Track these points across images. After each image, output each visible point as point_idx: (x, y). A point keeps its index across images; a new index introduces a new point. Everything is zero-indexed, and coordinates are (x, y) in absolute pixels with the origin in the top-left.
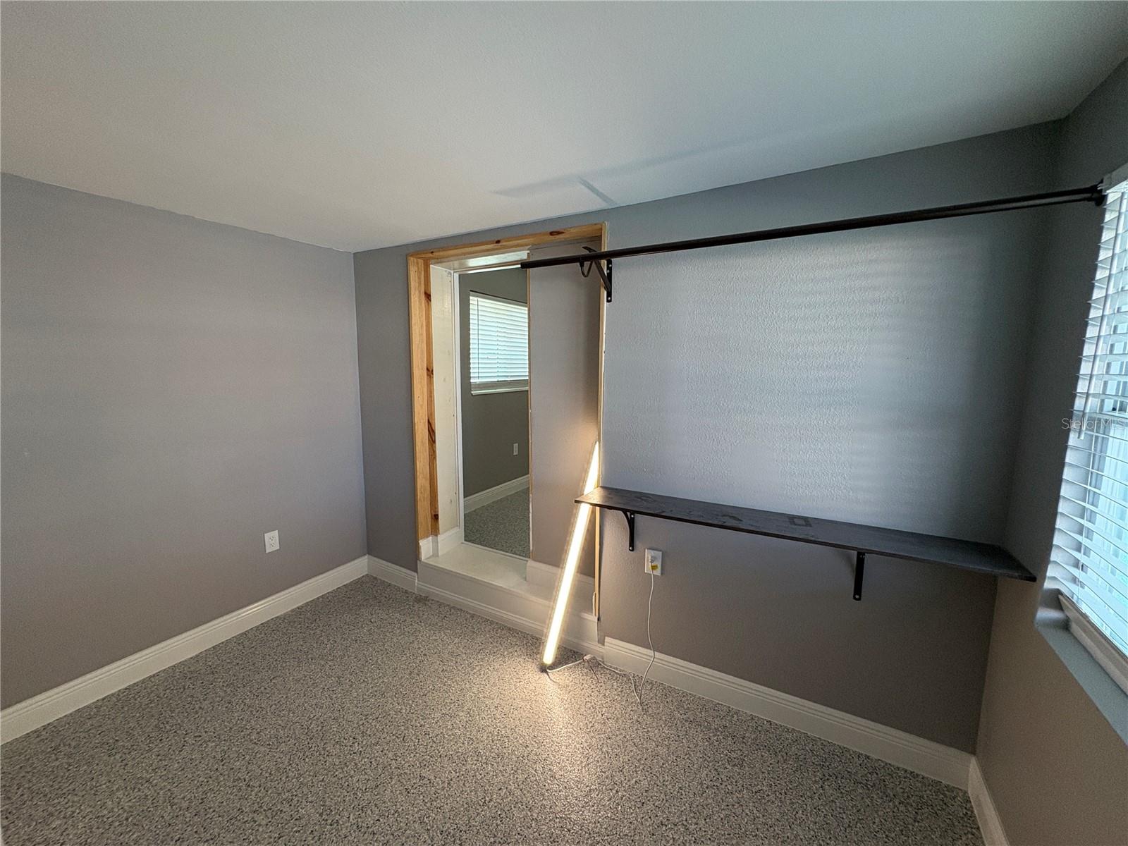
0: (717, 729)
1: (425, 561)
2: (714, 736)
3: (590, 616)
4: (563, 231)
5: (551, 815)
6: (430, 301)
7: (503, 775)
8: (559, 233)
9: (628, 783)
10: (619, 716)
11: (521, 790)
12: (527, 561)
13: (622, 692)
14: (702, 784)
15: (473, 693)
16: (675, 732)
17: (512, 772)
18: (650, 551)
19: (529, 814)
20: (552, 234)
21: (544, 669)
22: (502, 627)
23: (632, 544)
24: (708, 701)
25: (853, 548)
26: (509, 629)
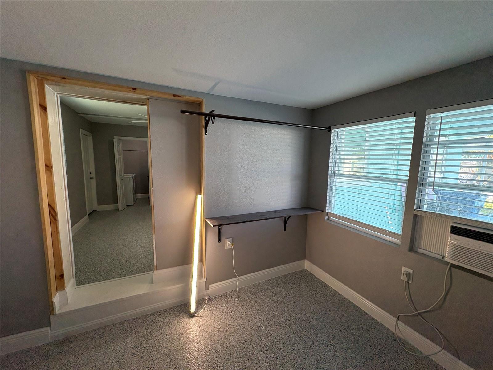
0: (261, 291)
1: (60, 312)
2: (263, 293)
3: (202, 280)
4: (181, 96)
5: (257, 353)
6: (47, 112)
7: (229, 361)
8: (179, 96)
9: (262, 323)
10: (236, 308)
11: (240, 357)
12: (153, 273)
13: (227, 301)
14: (274, 306)
15: (174, 350)
16: (254, 300)
17: (230, 356)
18: (227, 239)
19: (252, 360)
20: (174, 95)
21: (192, 315)
22: (149, 315)
23: (220, 239)
24: (250, 286)
25: (283, 217)
26: (153, 314)
